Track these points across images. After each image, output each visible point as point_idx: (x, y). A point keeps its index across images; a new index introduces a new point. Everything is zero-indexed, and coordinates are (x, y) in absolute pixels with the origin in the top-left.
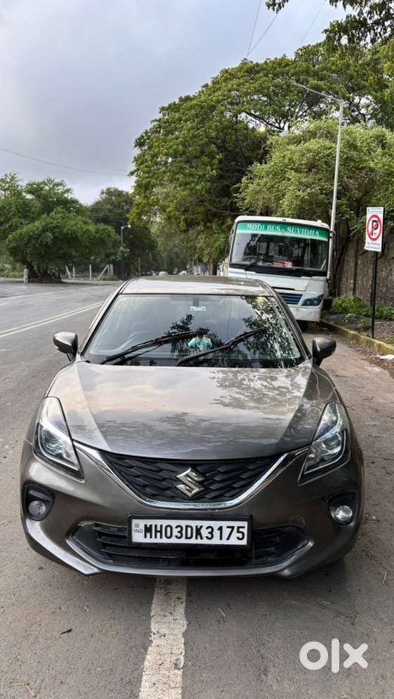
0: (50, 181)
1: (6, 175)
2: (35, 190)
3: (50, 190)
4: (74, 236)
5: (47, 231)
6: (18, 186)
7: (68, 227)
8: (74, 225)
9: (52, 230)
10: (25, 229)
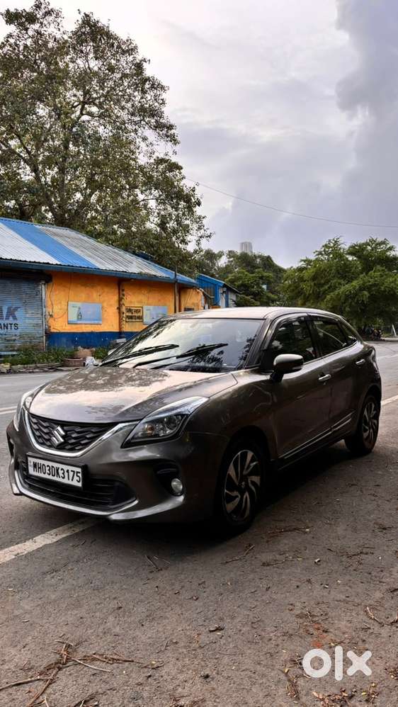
0: (372, 241)
1: (330, 240)
2: (357, 250)
3: (372, 250)
4: (392, 292)
5: (364, 290)
6: (340, 249)
7: (386, 284)
8: (392, 282)
9: (369, 289)
10: (343, 289)
